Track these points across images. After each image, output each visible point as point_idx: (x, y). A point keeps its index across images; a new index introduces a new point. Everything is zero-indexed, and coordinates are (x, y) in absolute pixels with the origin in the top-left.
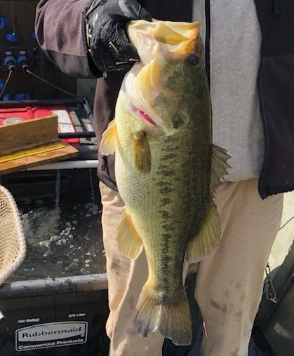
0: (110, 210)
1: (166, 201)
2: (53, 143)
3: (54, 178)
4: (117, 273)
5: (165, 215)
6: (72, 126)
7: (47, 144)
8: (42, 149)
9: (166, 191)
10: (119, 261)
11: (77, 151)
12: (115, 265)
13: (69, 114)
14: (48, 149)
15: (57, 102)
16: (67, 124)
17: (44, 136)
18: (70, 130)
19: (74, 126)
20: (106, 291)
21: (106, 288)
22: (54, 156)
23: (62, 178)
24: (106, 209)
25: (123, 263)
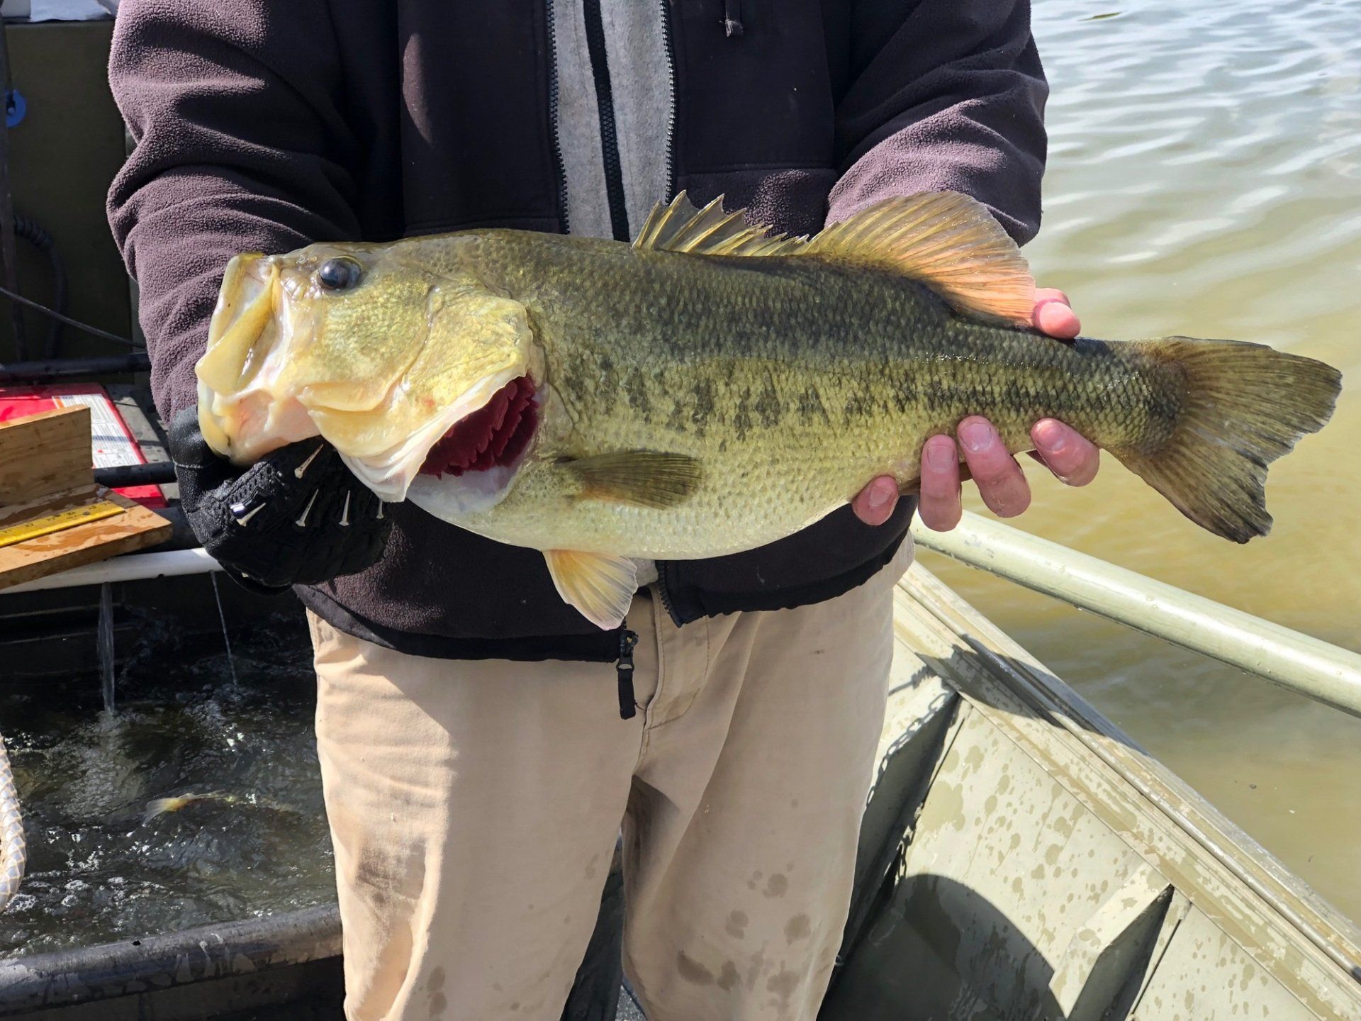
0: (348, 689)
1: (809, 405)
2: (80, 501)
3: (91, 620)
4: (380, 899)
5: (858, 407)
6: (129, 447)
7: (57, 507)
8: (43, 521)
9: (769, 407)
10: (382, 857)
11: (165, 522)
12: (368, 872)
13: (113, 406)
14: (63, 520)
15: (68, 367)
16: (111, 439)
17: (48, 478)
18: (126, 457)
19: (138, 446)
20: (337, 962)
21: (336, 952)
22: (89, 543)
23: (120, 616)
24: (333, 688)
25: (399, 860)
